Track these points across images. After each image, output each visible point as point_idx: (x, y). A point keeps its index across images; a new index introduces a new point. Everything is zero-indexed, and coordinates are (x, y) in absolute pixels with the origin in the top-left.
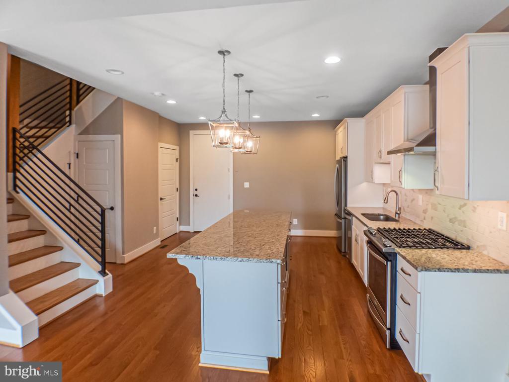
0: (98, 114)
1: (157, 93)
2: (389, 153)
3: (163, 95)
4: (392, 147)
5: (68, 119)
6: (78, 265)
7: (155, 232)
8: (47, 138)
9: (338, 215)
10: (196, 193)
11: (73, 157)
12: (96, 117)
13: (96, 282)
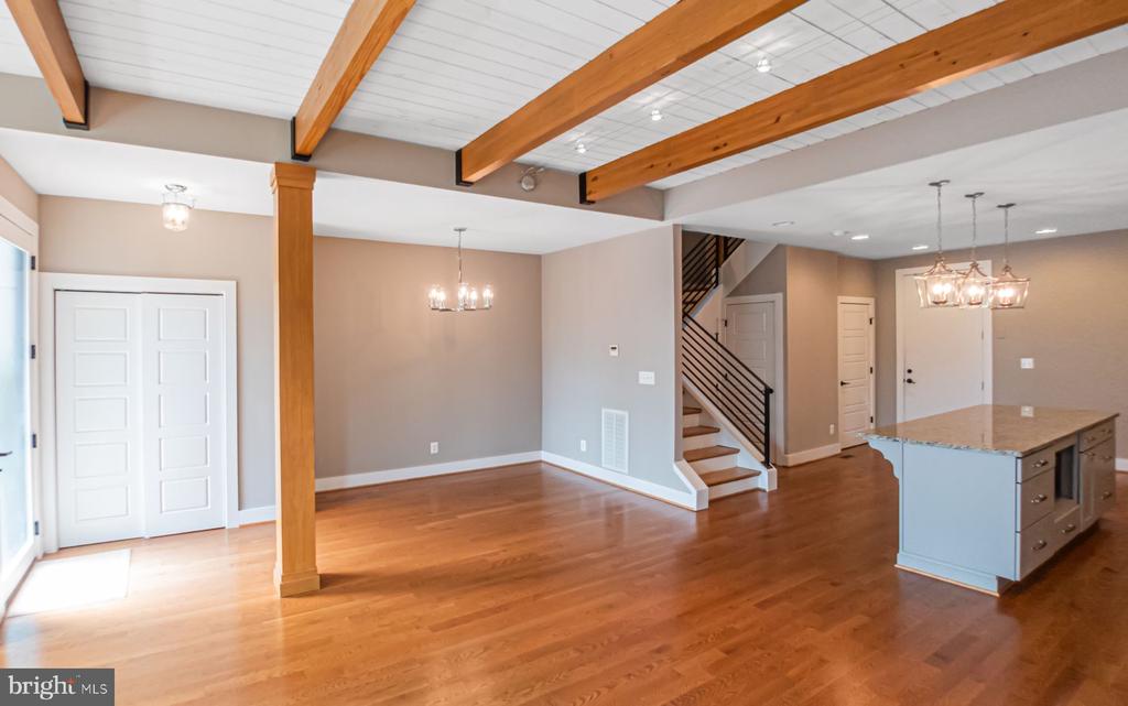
0: (754, 267)
1: (837, 234)
3: (846, 233)
5: (714, 279)
6: (737, 451)
7: (832, 431)
8: (695, 303)
10: (909, 376)
11: (721, 324)
12: (749, 271)
13: (758, 473)
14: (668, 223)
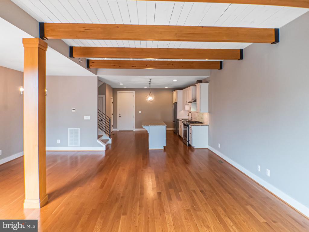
2: (188, 103)
4: (189, 101)
6: (102, 135)
9: (174, 122)
10: (120, 115)
13: (109, 140)
14: (97, 76)
